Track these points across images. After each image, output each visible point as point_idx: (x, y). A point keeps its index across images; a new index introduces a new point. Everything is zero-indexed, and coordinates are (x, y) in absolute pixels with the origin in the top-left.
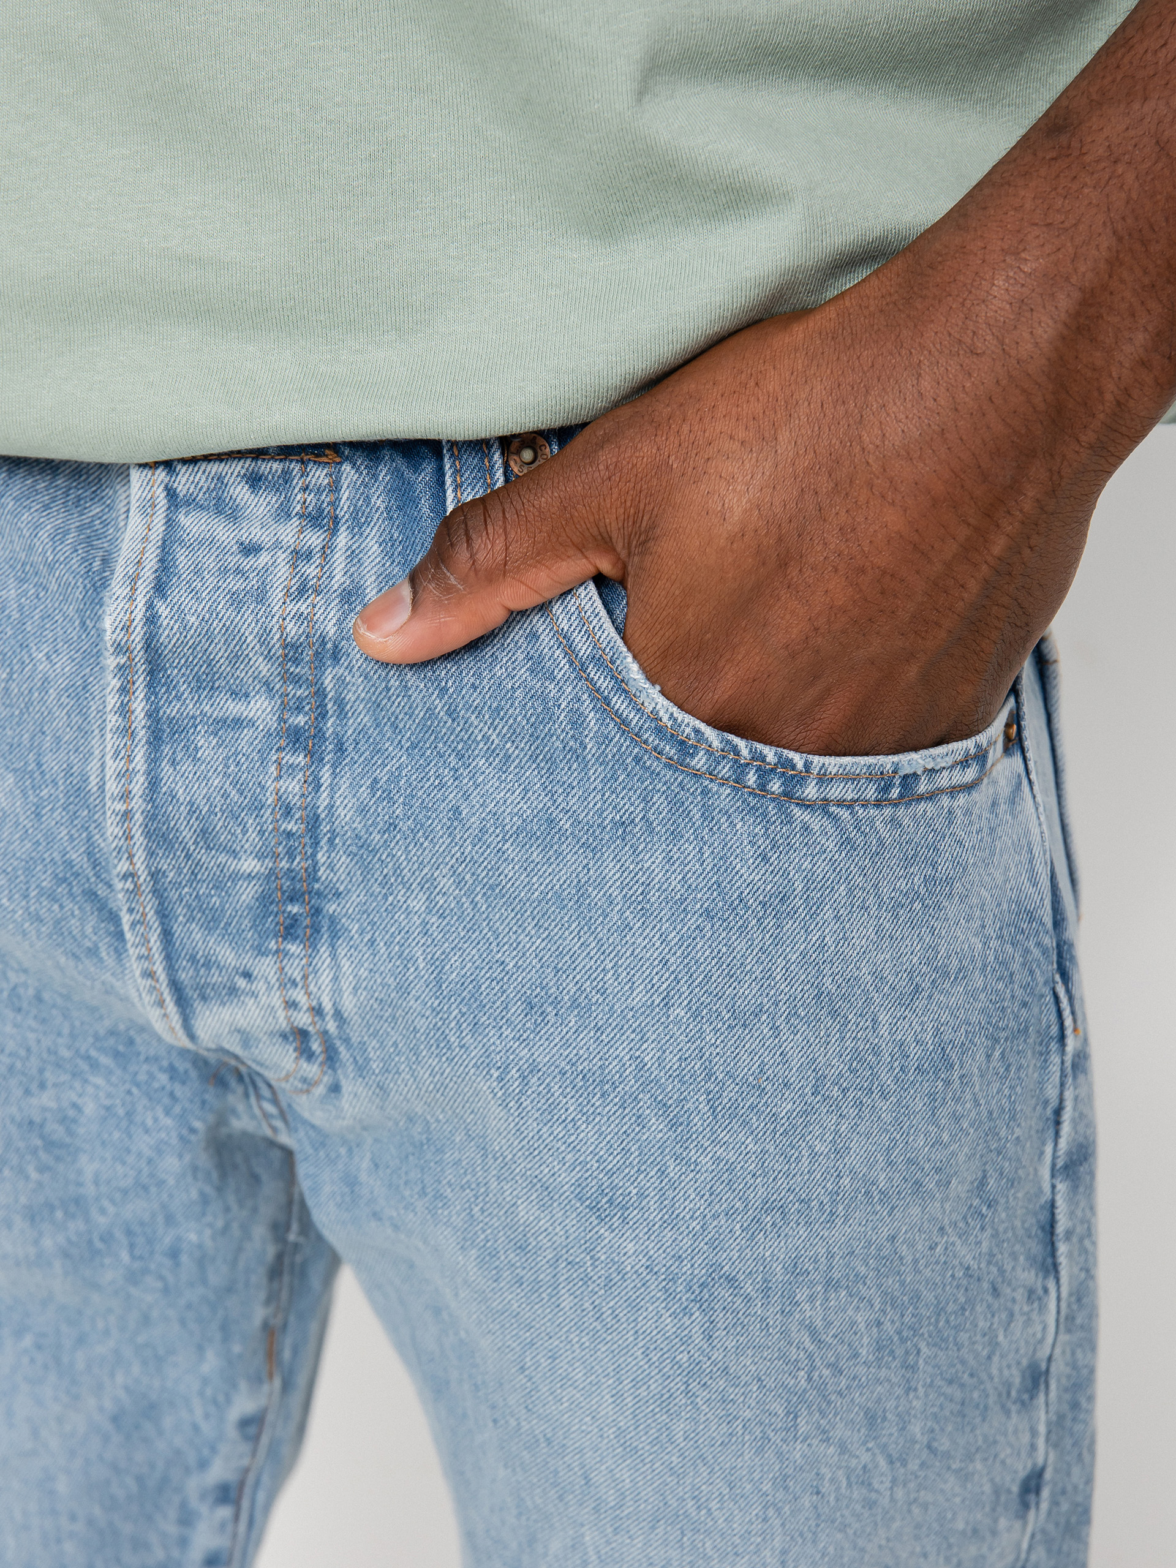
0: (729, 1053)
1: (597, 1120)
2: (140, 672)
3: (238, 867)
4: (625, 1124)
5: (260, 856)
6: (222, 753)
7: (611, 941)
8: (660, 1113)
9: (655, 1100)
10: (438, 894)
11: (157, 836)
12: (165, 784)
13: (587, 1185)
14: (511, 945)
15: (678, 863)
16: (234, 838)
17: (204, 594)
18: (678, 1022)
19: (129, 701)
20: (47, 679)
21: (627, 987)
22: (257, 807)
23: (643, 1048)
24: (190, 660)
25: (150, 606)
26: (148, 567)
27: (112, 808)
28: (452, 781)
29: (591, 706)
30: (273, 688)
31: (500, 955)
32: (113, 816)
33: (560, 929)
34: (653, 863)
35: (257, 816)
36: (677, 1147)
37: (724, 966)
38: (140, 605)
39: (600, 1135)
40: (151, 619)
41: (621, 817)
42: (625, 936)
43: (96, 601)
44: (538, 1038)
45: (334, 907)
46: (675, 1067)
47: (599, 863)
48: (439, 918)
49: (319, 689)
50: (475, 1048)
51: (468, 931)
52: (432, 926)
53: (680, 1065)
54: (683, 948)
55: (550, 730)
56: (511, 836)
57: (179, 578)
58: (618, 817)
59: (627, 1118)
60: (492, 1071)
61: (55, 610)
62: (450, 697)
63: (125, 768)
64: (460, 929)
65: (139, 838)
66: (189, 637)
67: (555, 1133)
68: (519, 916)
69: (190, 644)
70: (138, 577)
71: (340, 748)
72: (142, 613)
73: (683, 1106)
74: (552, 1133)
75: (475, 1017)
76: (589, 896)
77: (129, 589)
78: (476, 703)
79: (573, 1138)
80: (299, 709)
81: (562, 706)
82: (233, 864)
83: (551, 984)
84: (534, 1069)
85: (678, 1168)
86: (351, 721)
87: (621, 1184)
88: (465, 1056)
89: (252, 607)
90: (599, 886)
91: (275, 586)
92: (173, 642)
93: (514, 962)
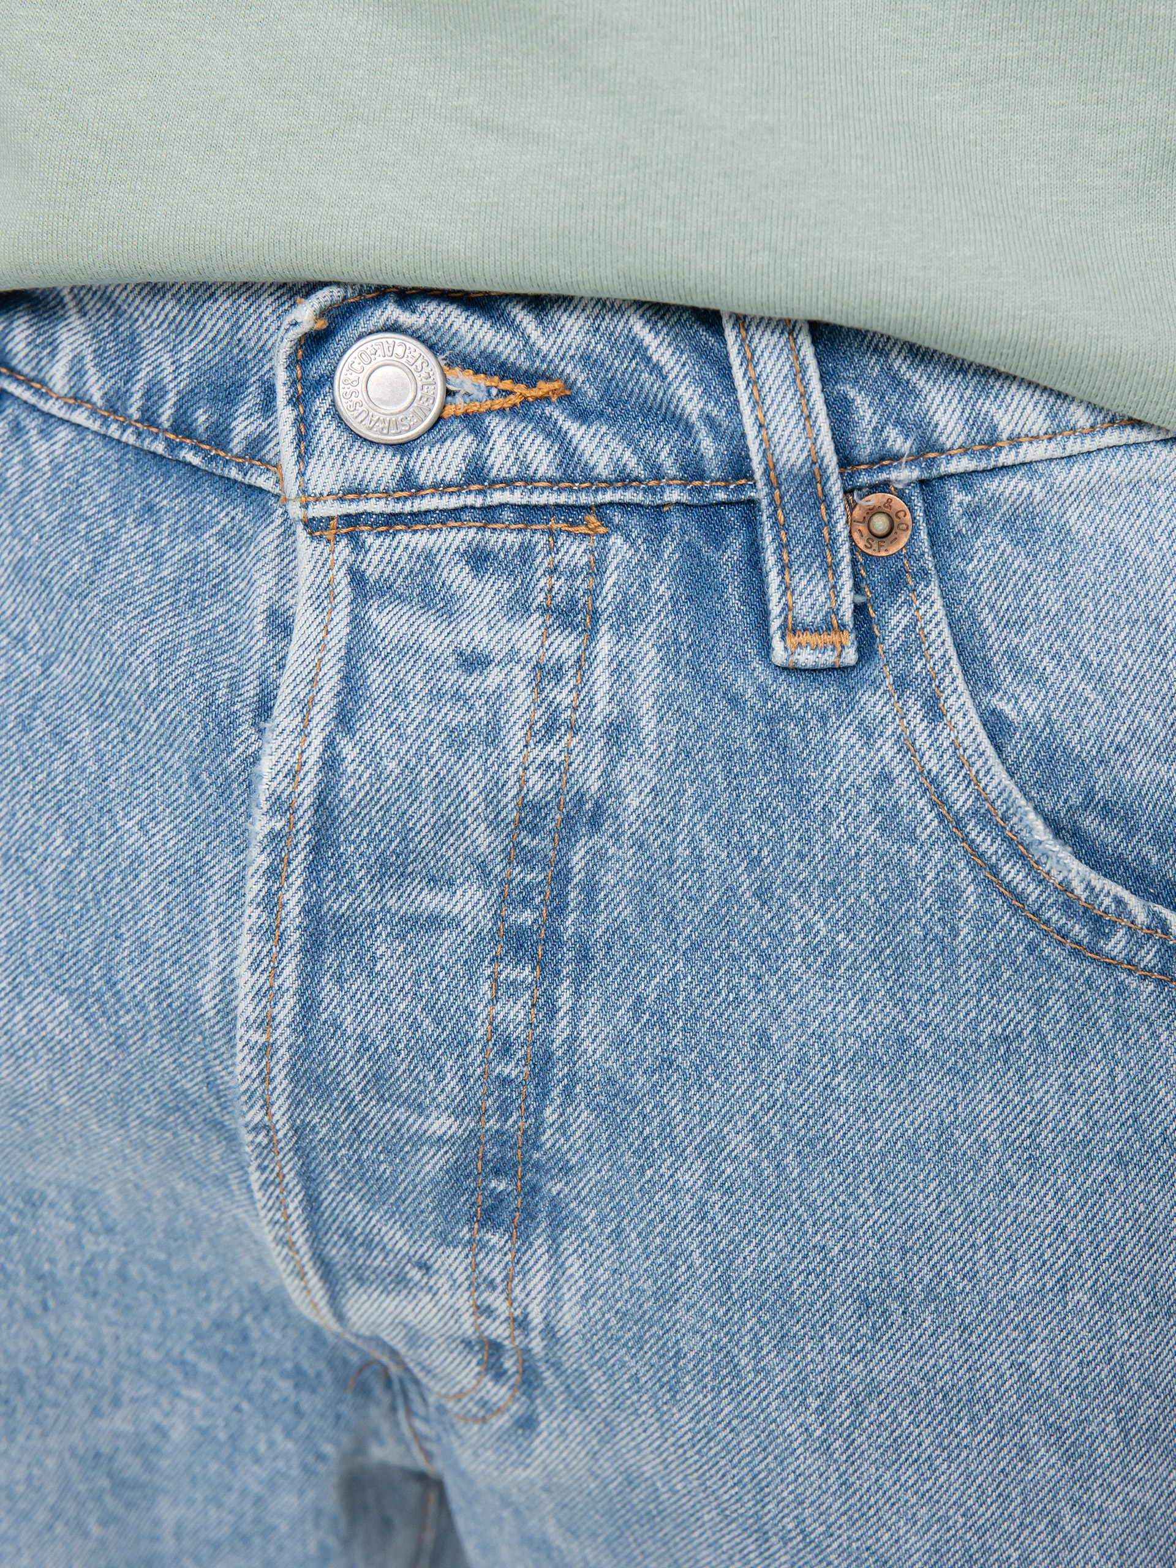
0: (1147, 1354)
1: (964, 1455)
2: (300, 847)
3: (424, 1127)
4: (1004, 1458)
5: (459, 1113)
6: (412, 965)
7: (984, 1205)
8: (1053, 1440)
9: (1045, 1423)
10: (725, 1160)
11: (308, 1079)
12: (325, 1009)
13: (949, 1550)
14: (836, 1221)
15: (1080, 1091)
16: (422, 1087)
17: (409, 731)
18: (1078, 1312)
19: (279, 889)
20: (138, 857)
21: (1006, 1268)
22: (461, 1042)
23: (1029, 1350)
24: (377, 830)
25: (330, 744)
26: (327, 688)
27: (246, 1038)
28: (753, 993)
29: (970, 877)
30: (490, 872)
31: (818, 1237)
32: (246, 1050)
33: (912, 1192)
34: (1047, 1092)
35: (459, 1056)
36: (1075, 1488)
37: (1142, 1232)
38: (316, 743)
39: (968, 1477)
40: (331, 763)
41: (1004, 1030)
42: (1005, 1197)
43: (222, 746)
44: (878, 1347)
45: (559, 1186)
46: (1074, 1375)
47: (971, 1095)
48: (724, 1194)
49: (559, 872)
50: (782, 1370)
51: (768, 1210)
52: (712, 1207)
53: (1081, 1372)
54: (1086, 1208)
55: (908, 911)
56: (845, 1065)
57: (371, 705)
58: (1000, 1030)
59: (1006, 1450)
60: (810, 1400)
61: (150, 758)
62: (764, 871)
63: (268, 985)
64: (756, 1207)
65: (281, 1081)
66: (382, 791)
67: (903, 1479)
68: (850, 1180)
69: (382, 802)
70: (312, 703)
71: (584, 956)
72: (317, 754)
73: (1084, 1430)
74: (899, 1479)
75: (782, 1328)
76: (956, 1142)
77: (299, 718)
78: (801, 877)
79: (929, 1484)
80: (525, 902)
81: (929, 878)
82: (416, 1123)
83: (897, 1270)
84: (873, 1390)
85: (1077, 1518)
86: (603, 916)
87: (997, 1545)
88: (763, 1384)
89: (479, 750)
90: (970, 1129)
91: (512, 720)
92: (358, 799)
93: (840, 1245)
